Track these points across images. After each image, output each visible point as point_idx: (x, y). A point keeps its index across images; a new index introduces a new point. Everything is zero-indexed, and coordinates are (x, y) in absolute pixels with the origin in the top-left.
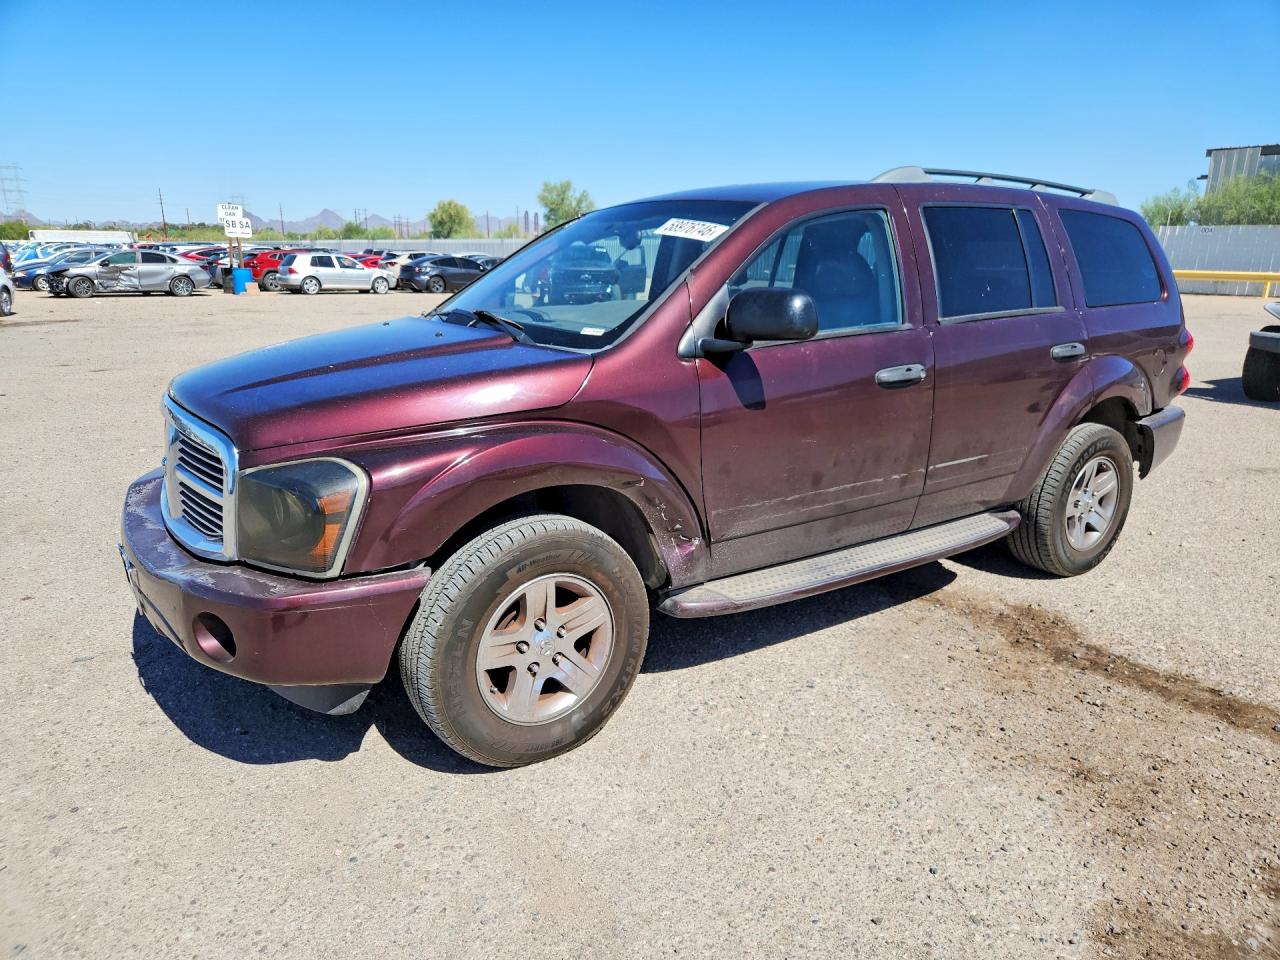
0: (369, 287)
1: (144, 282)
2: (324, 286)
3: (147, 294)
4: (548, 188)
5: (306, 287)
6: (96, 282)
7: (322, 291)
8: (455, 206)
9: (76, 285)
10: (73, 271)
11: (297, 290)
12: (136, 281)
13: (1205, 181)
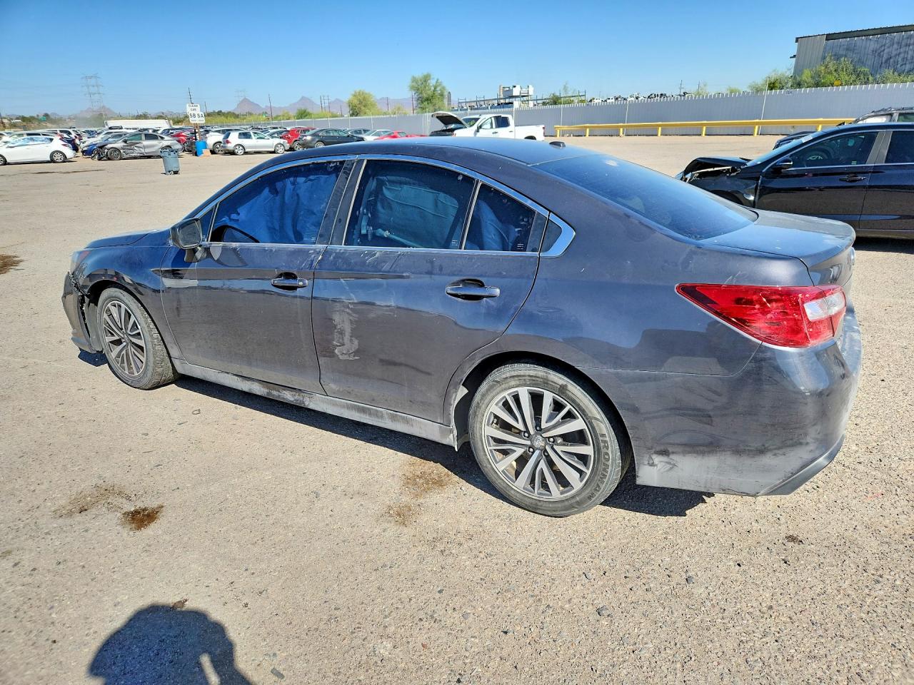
0: (273, 150)
1: (147, 150)
2: (247, 150)
3: (149, 157)
4: (414, 80)
5: (236, 151)
6: (122, 151)
7: (246, 153)
8: (363, 94)
9: (111, 153)
10: (109, 146)
11: (232, 153)
12: (143, 150)
13: (795, 59)
